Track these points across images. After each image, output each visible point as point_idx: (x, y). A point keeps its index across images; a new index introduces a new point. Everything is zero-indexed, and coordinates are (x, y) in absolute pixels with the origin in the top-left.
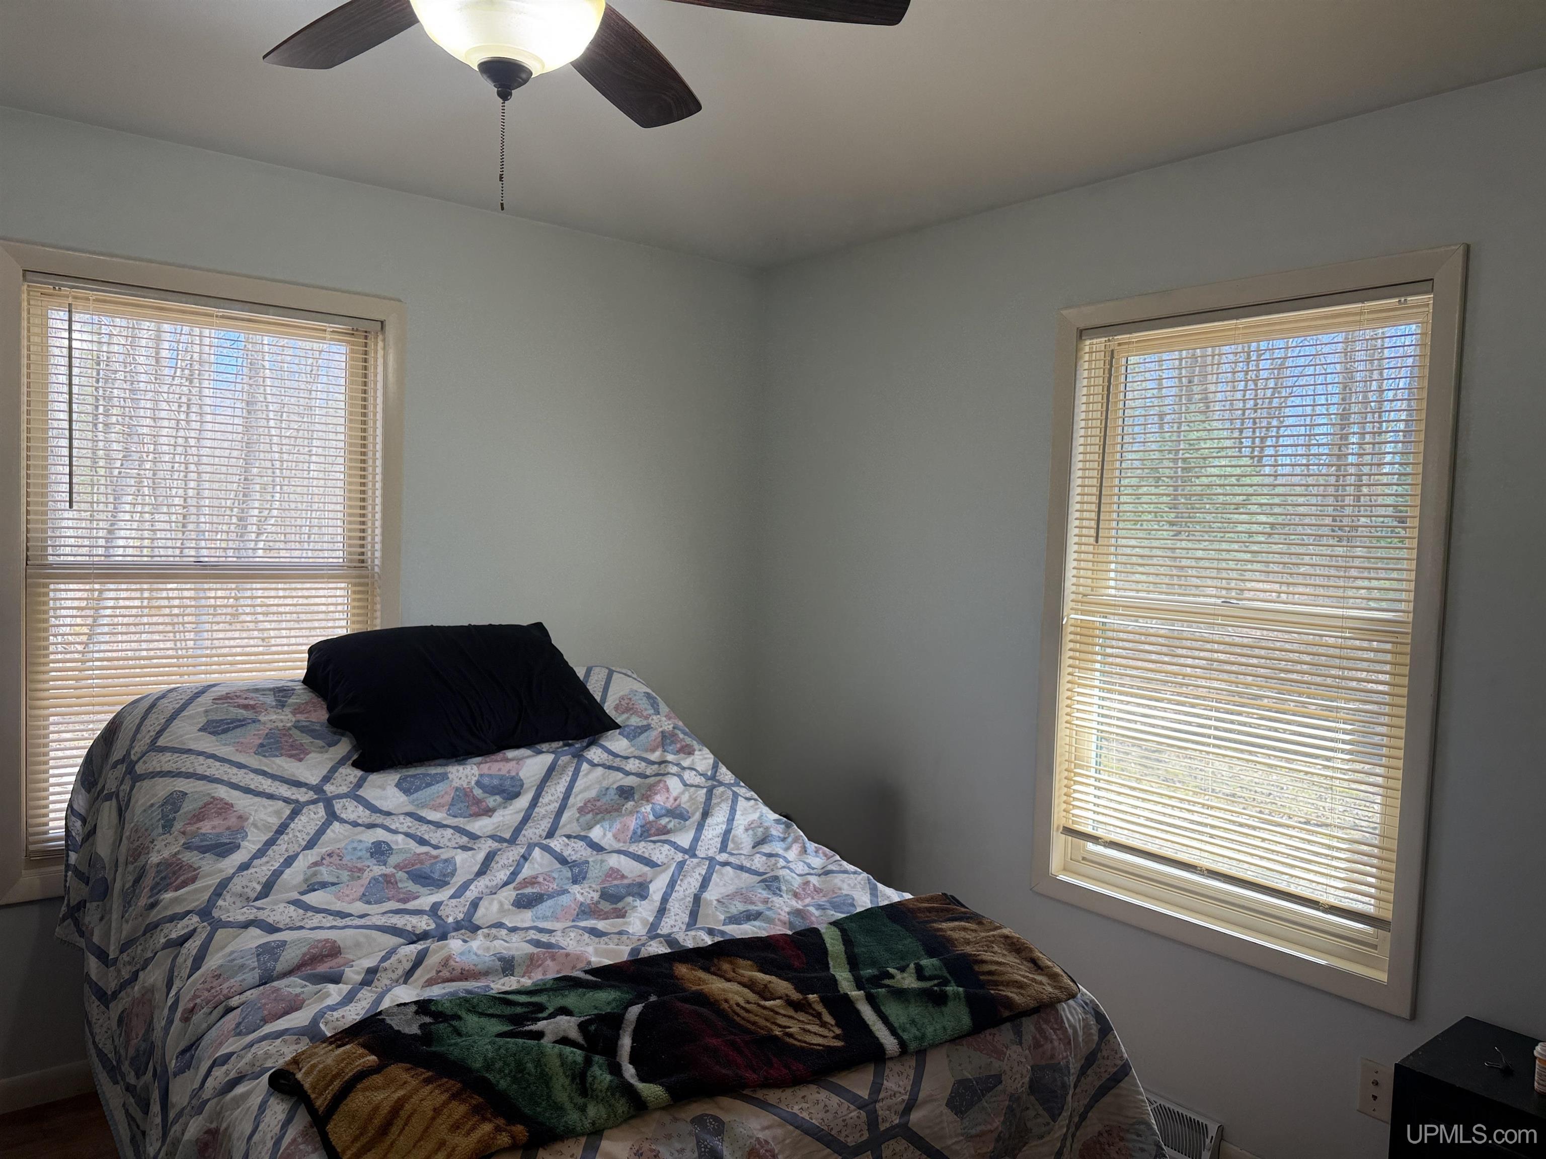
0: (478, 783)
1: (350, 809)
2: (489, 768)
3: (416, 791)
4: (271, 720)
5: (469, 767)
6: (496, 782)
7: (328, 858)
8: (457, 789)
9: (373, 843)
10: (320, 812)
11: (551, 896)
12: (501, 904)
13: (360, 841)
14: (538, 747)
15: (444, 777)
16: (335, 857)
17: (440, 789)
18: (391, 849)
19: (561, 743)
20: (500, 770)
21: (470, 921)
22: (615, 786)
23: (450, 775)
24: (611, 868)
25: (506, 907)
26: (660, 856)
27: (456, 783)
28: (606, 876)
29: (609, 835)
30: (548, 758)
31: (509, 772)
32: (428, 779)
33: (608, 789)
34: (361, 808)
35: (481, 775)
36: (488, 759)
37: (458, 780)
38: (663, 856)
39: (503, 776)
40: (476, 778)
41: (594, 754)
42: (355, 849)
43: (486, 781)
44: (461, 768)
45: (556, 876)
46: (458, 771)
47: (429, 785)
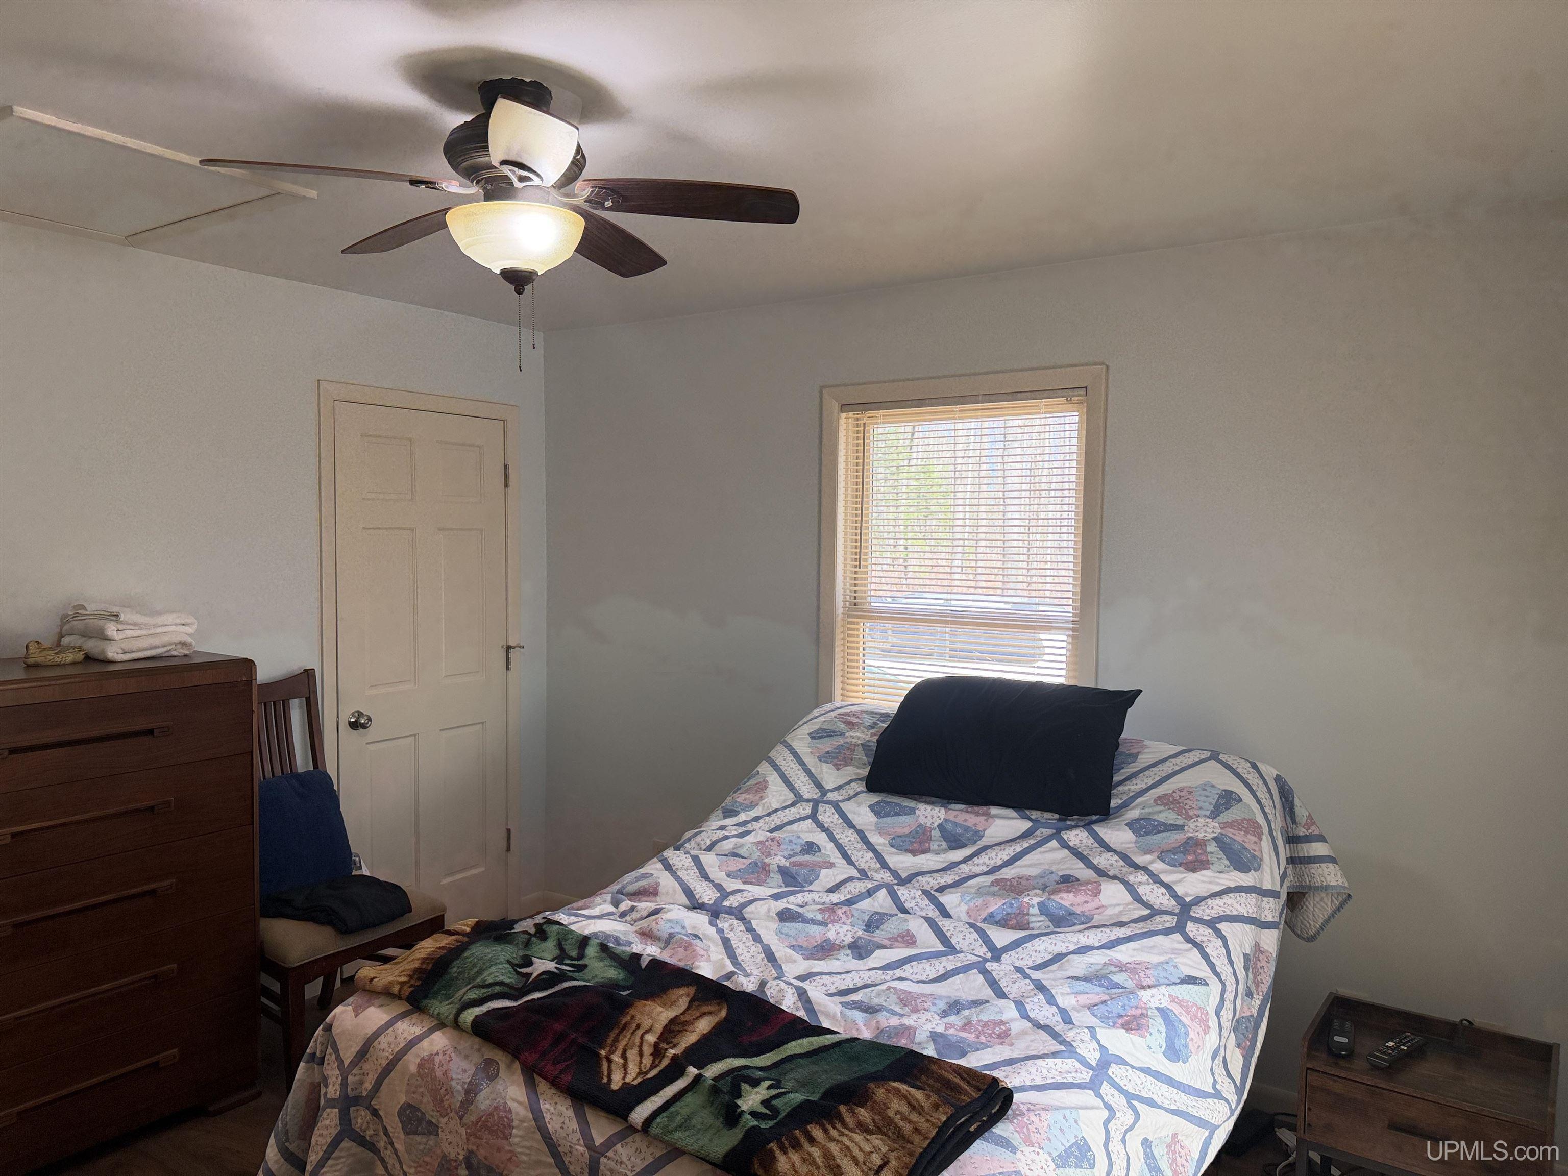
0: (940, 826)
1: (828, 814)
2: (956, 816)
3: (887, 815)
4: (851, 736)
5: (937, 809)
6: (959, 831)
7: (770, 841)
8: (920, 825)
9: (807, 842)
10: (807, 809)
11: (805, 921)
12: (769, 910)
13: (799, 837)
14: (1027, 812)
15: (912, 811)
16: (775, 842)
17: (907, 820)
18: (820, 851)
19: (1057, 816)
20: (965, 820)
21: (740, 911)
22: (1061, 873)
23: (917, 811)
24: (908, 930)
25: (771, 914)
26: (961, 941)
27: (922, 820)
28: (898, 936)
29: (964, 908)
30: (1026, 825)
31: (975, 825)
32: (897, 809)
33: (1052, 873)
34: (837, 816)
35: (946, 820)
36: (970, 809)
37: (923, 818)
38: (966, 943)
39: (969, 827)
40: (940, 822)
41: (1077, 837)
42: (791, 841)
43: (949, 827)
44: (929, 807)
45: (855, 914)
46: (926, 810)
47: (897, 814)
